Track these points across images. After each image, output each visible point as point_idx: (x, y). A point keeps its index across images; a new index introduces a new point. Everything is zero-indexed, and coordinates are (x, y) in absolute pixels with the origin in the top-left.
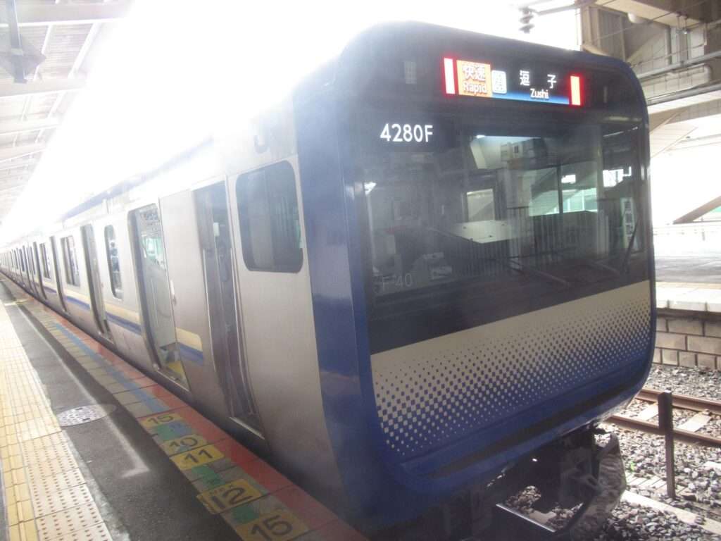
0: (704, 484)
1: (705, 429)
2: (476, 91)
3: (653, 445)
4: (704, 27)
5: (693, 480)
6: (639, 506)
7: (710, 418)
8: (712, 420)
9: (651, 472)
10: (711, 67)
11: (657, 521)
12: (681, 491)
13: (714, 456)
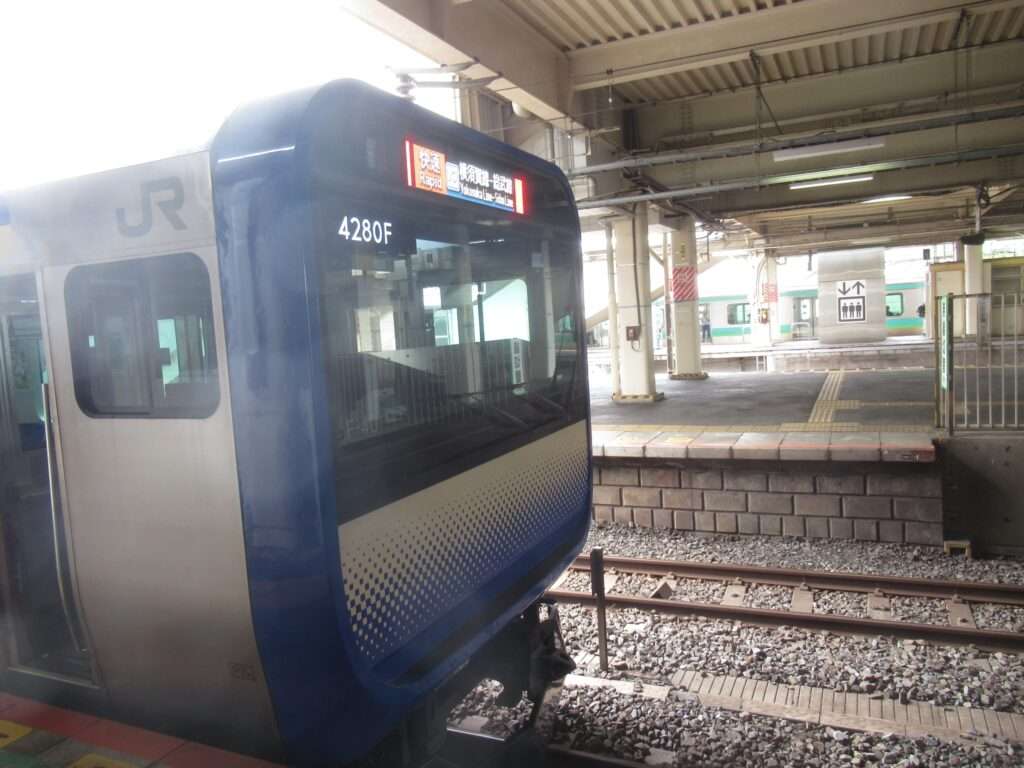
0: (631, 648)
1: (615, 590)
2: (432, 185)
3: (570, 617)
4: (587, 133)
5: (620, 647)
6: (576, 687)
7: (616, 577)
8: (619, 579)
9: (577, 648)
10: (595, 180)
11: (599, 699)
12: (612, 662)
13: (632, 617)
